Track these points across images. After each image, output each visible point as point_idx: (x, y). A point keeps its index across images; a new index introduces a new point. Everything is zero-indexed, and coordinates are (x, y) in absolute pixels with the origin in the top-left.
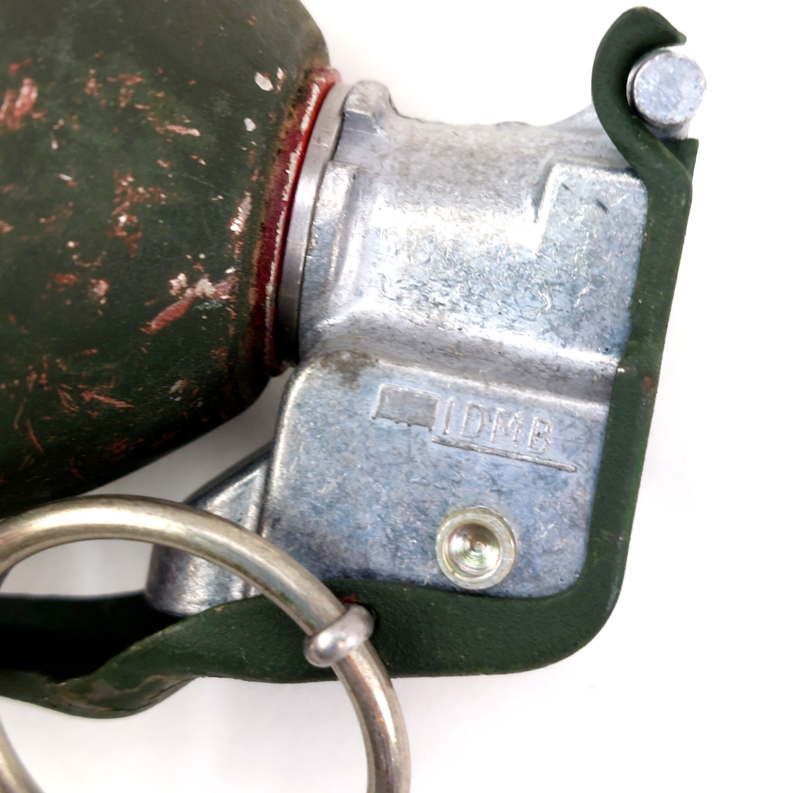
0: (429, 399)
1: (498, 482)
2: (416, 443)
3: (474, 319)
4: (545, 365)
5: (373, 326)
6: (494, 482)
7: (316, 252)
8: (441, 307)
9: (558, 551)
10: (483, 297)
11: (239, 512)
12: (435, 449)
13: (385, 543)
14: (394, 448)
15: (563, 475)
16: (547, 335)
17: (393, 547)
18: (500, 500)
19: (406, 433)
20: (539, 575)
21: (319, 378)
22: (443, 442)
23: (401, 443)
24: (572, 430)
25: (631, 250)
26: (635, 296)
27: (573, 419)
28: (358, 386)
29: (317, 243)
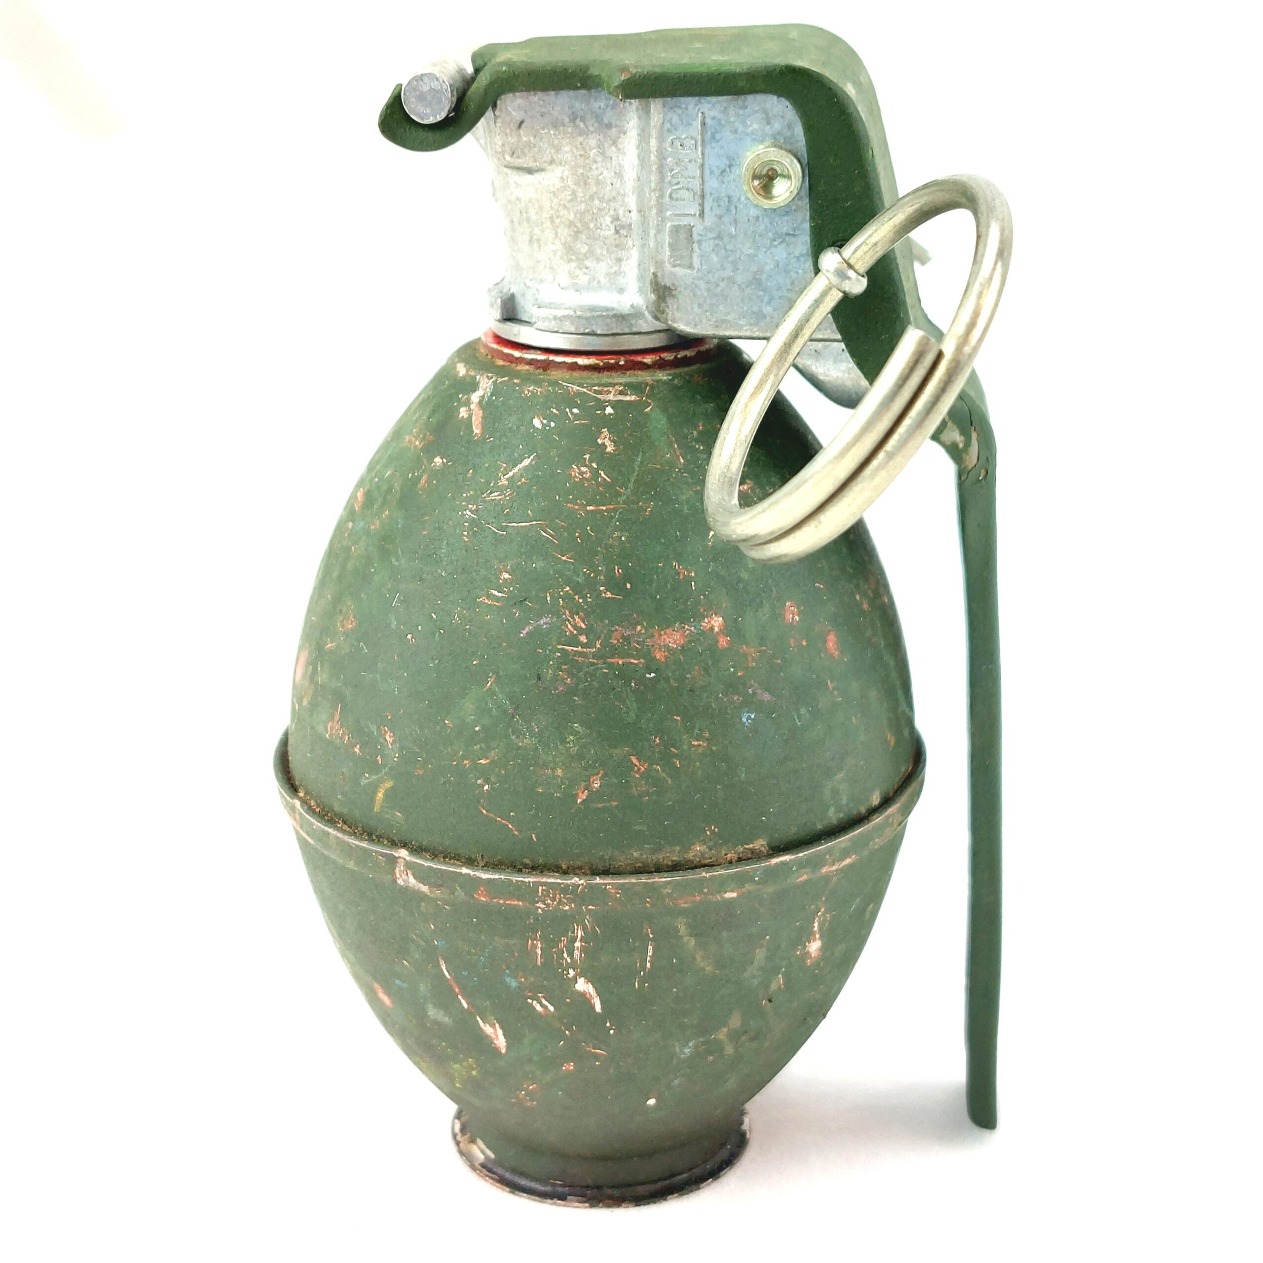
0: (671, 231)
1: (722, 168)
2: (706, 235)
3: (620, 202)
4: (639, 145)
5: (640, 277)
6: (724, 171)
7: (594, 328)
8: (618, 228)
9: (766, 114)
10: (603, 198)
11: (810, 352)
12: (709, 220)
13: (785, 244)
14: (713, 250)
15: (709, 121)
16: (620, 147)
17: (787, 238)
18: (736, 165)
19: (700, 242)
20: (787, 124)
21: (673, 314)
22: (702, 214)
23: (708, 246)
24: (674, 121)
25: (546, 98)
26: (578, 88)
27: (666, 122)
28: (673, 284)
29: (587, 328)
